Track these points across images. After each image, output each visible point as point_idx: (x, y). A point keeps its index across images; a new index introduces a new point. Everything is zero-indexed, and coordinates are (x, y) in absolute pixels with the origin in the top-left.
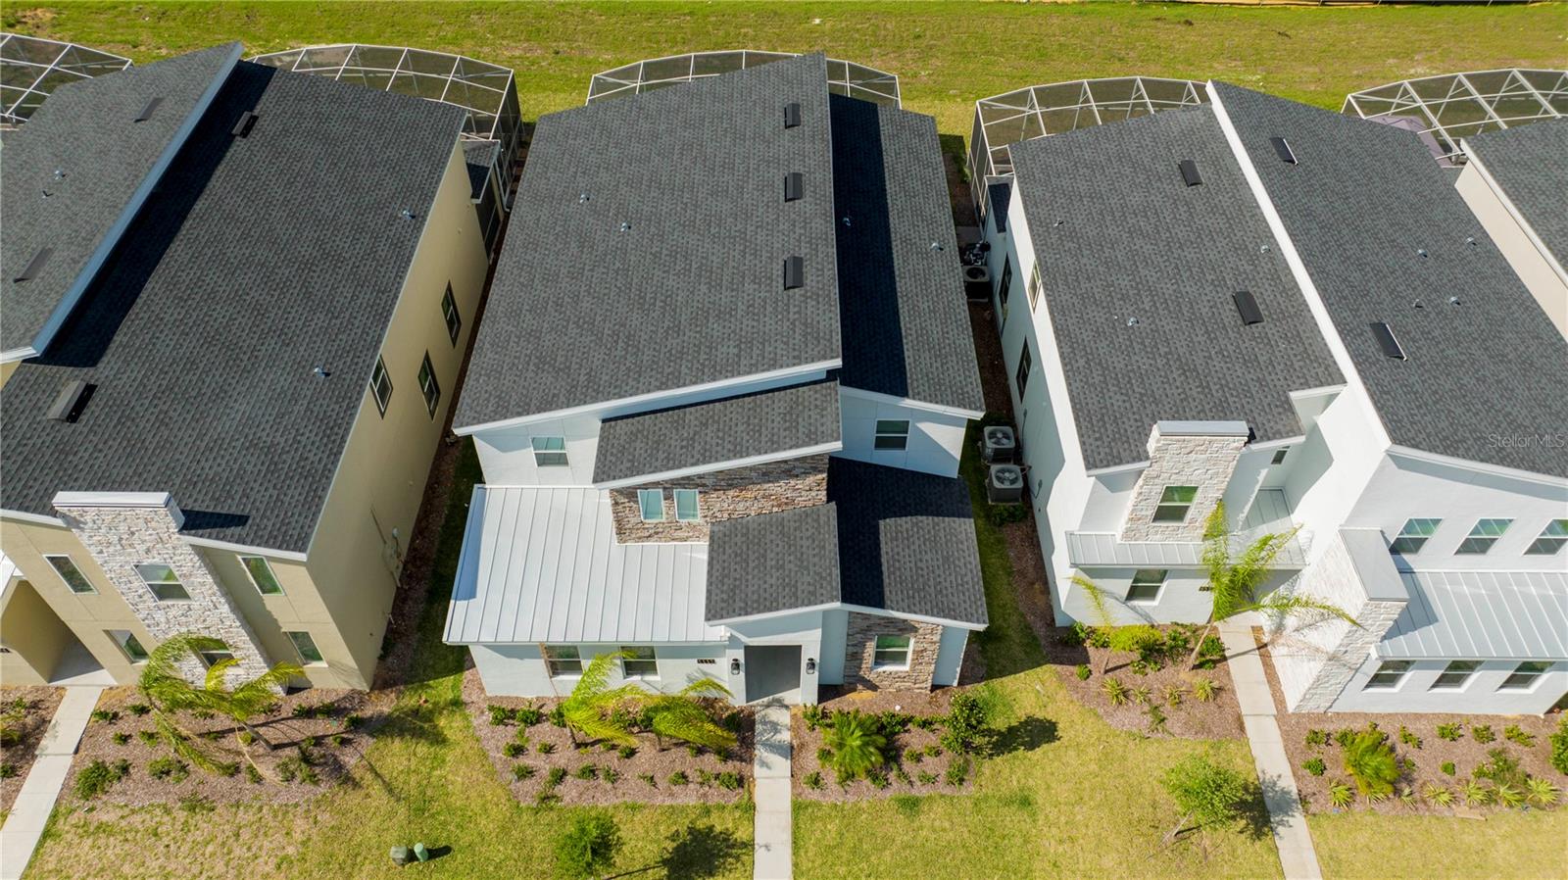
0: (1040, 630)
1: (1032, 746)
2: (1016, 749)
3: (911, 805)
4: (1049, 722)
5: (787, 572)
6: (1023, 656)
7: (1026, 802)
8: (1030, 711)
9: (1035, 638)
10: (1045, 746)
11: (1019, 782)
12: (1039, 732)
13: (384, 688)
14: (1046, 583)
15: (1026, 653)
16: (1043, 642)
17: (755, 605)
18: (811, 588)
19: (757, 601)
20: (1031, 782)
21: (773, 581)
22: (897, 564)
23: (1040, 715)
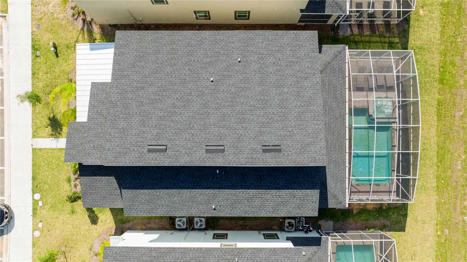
0: (127, 225)
1: (89, 217)
2: (88, 212)
3: (69, 181)
4: (97, 223)
5: (79, 146)
6: (118, 218)
7: (73, 212)
8: (100, 218)
9: (124, 223)
10: (89, 220)
11: (78, 211)
12: (94, 220)
13: (101, 28)
14: (144, 230)
15: (119, 220)
16: (123, 225)
17: (70, 137)
18: (71, 154)
19: (71, 137)
20: (79, 215)
21: (77, 142)
22: (98, 181)
23: (99, 221)
